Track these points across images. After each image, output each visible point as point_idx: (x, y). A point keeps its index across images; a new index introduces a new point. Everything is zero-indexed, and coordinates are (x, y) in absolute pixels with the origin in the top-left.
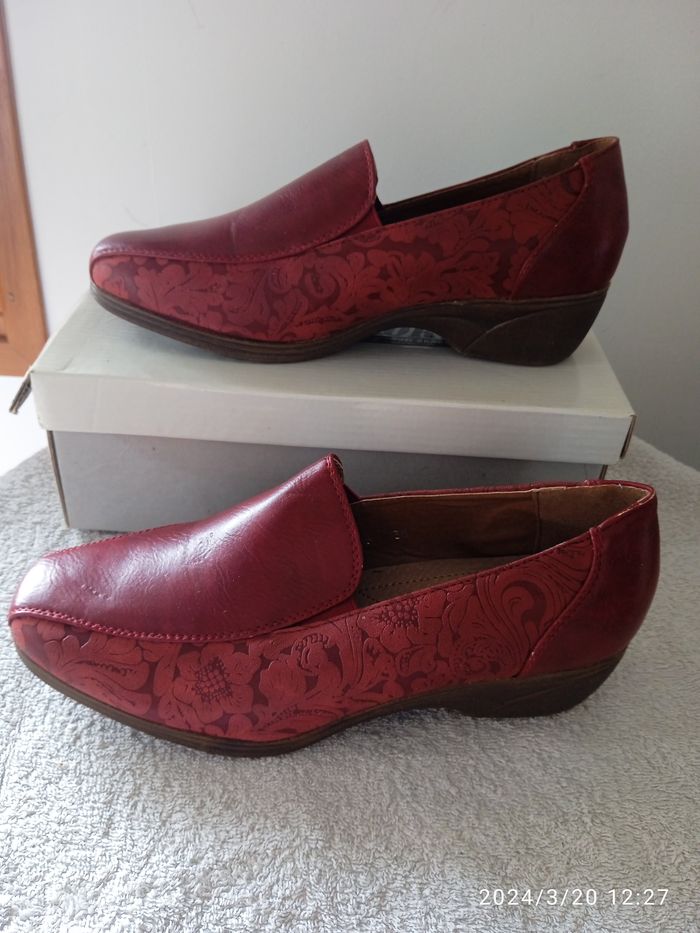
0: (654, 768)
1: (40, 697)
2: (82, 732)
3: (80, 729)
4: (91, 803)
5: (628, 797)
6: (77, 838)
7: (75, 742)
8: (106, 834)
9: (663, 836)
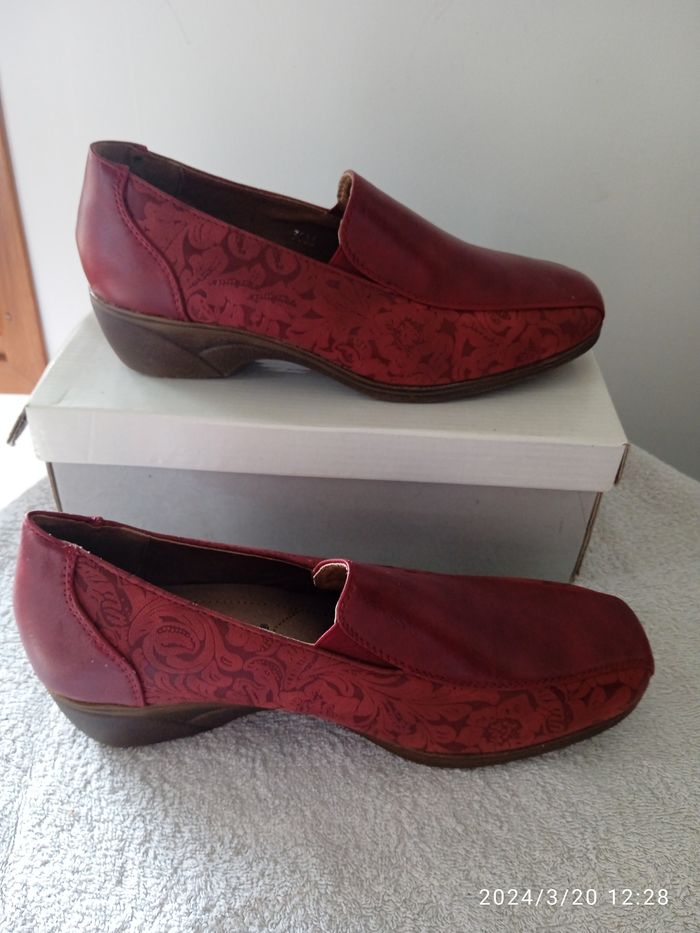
0: (658, 799)
1: (50, 740)
2: (92, 776)
3: (89, 773)
4: (103, 851)
5: (633, 830)
6: (92, 888)
7: (85, 787)
8: (119, 882)
9: (668, 869)
